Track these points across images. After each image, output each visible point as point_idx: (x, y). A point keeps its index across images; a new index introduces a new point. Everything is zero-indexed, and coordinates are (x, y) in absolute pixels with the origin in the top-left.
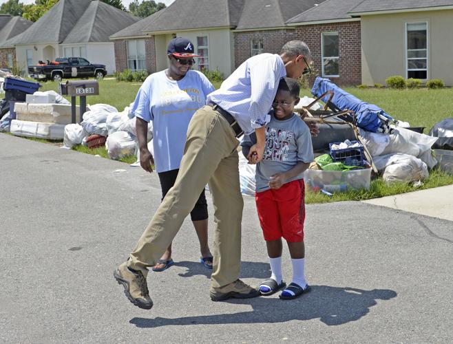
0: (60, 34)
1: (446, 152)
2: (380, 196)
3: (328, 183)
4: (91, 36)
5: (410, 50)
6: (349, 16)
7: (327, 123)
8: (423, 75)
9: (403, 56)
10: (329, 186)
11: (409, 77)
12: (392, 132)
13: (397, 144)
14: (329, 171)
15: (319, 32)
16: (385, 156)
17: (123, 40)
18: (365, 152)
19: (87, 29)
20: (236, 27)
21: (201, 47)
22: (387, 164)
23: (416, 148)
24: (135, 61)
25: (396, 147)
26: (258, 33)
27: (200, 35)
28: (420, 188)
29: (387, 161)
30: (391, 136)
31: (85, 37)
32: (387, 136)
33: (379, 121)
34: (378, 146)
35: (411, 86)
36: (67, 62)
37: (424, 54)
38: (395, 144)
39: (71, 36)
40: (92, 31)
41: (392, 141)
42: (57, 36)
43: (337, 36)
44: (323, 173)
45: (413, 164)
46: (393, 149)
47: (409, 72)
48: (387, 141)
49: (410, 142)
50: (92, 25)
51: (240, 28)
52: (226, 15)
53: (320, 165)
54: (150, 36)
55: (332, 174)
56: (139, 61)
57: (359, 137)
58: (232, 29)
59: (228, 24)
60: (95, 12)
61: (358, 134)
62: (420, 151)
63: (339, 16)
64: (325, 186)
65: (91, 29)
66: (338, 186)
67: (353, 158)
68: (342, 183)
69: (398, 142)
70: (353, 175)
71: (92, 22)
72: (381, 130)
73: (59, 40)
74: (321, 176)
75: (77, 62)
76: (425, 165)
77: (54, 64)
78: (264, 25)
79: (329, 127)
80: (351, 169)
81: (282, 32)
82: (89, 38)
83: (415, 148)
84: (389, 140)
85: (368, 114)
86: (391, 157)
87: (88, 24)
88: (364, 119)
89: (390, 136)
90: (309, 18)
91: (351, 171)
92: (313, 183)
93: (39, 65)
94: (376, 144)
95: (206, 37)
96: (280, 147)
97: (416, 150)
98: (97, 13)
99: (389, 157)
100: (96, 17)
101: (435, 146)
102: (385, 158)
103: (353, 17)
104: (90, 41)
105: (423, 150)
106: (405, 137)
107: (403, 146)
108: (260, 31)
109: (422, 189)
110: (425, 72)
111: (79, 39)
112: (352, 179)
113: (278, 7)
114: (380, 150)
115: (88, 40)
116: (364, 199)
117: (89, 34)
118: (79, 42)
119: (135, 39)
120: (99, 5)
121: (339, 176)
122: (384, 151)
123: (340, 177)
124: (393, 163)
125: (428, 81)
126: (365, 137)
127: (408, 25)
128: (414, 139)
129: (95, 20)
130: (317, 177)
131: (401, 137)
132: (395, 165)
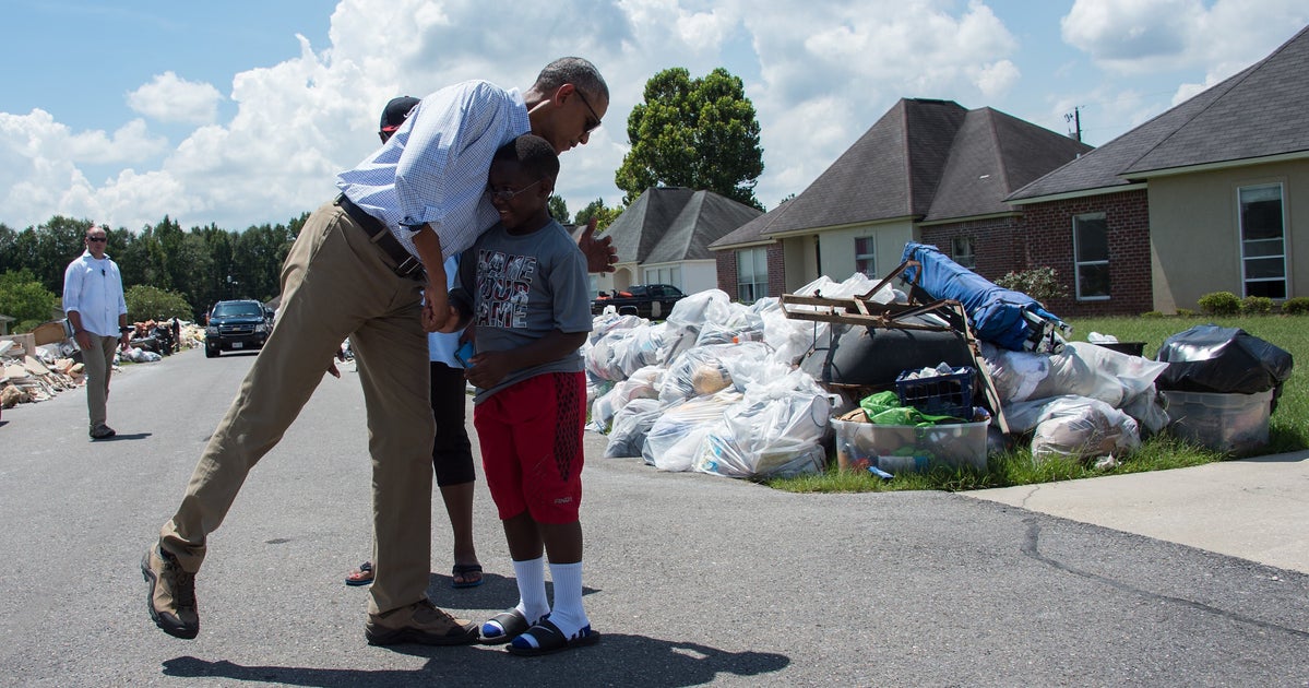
0: (640, 249)
1: (1188, 396)
2: (1005, 484)
3: (886, 453)
4: (689, 250)
5: (1248, 241)
6: (1123, 179)
7: (902, 327)
8: (1276, 290)
9: (1236, 253)
10: (888, 459)
11: (1248, 294)
12: (1057, 349)
13: (1068, 377)
14: (886, 425)
15: (1068, 215)
16: (1036, 402)
17: (730, 250)
18: (987, 391)
19: (684, 239)
20: (925, 216)
21: (862, 257)
22: (1041, 419)
23: (1115, 386)
24: (751, 286)
25: (1066, 381)
26: (964, 226)
27: (861, 234)
28: (1109, 471)
29: (1039, 414)
30: (1055, 358)
31: (680, 252)
32: (1045, 359)
33: (1024, 324)
34: (1022, 379)
35: (1251, 310)
36: (644, 293)
37: (1278, 248)
38: (1062, 375)
39: (660, 250)
40: (692, 241)
41: (1054, 369)
42: (635, 252)
43: (1104, 221)
44: (875, 429)
45: (1098, 420)
46: (1058, 385)
47: (1247, 284)
48: (1042, 368)
49: (1102, 373)
50: (691, 232)
51: (934, 216)
52: (905, 196)
53: (869, 412)
54: (775, 241)
55: (894, 432)
56: (757, 285)
57: (980, 360)
58: (916, 221)
59: (910, 211)
60: (698, 210)
61: (977, 354)
62: (1125, 392)
63: (1106, 182)
64: (881, 458)
65: (690, 238)
66: (910, 460)
67: (943, 399)
68: (919, 453)
69: (1070, 372)
70: (942, 435)
71: (693, 226)
72: (1029, 344)
73: (638, 259)
74: (870, 437)
75: (662, 293)
76: (1130, 421)
77: (623, 296)
78: (975, 212)
79: (905, 335)
80: (937, 423)
81: (1008, 221)
82: (685, 253)
83: (1113, 387)
84: (1047, 367)
85: (999, 309)
86: (1051, 404)
87: (685, 230)
88: (989, 319)
89: (1052, 358)
90: (1048, 188)
91: (937, 426)
92: (853, 452)
93: (599, 298)
94: (1016, 374)
95: (872, 238)
96: (506, 297)
97: (1115, 390)
98: (702, 211)
99: (1046, 403)
100: (700, 217)
101: (1162, 382)
102: (1037, 406)
103: (1133, 182)
104: (687, 257)
105: (1132, 392)
106: (1087, 362)
107: (1082, 379)
108: (967, 222)
109: (1115, 473)
110: (1283, 281)
111: (669, 256)
112: (939, 445)
113: (1002, 178)
114: (1027, 388)
115: (684, 256)
116: (965, 488)
117: (686, 246)
118: (669, 260)
119: (751, 247)
120: (705, 198)
121: (910, 438)
122: (1035, 392)
123: (912, 440)
124: (1053, 416)
125: (1285, 302)
126: (993, 361)
127: (1241, 191)
128: (1111, 367)
129: (698, 223)
130: (864, 440)
131: (1078, 362)
132: (1058, 421)
